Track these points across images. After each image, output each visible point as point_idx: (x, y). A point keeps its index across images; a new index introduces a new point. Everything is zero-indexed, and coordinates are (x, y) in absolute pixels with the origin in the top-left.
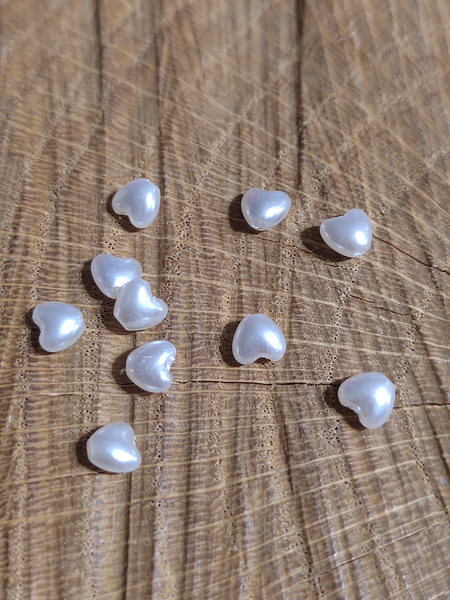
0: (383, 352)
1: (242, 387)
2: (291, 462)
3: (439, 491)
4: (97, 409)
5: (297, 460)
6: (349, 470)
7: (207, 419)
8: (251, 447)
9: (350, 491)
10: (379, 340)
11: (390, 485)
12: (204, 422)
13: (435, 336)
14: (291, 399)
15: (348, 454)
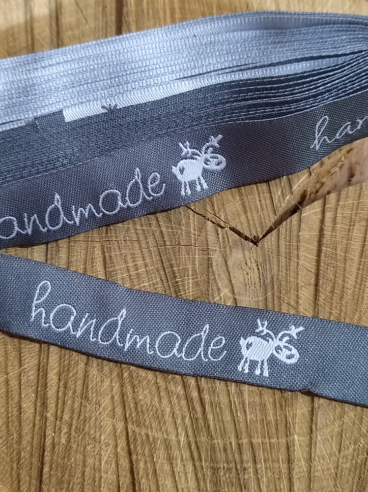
0: (144, 228)
1: (89, 242)
2: (107, 268)
3: (161, 278)
4: (33, 252)
5: (109, 267)
6: (128, 271)
7: (76, 254)
8: (92, 264)
9: (128, 279)
10: (143, 223)
11: (144, 276)
12: (74, 256)
13: (164, 221)
14: (108, 246)
15: (128, 265)
